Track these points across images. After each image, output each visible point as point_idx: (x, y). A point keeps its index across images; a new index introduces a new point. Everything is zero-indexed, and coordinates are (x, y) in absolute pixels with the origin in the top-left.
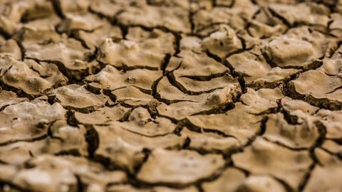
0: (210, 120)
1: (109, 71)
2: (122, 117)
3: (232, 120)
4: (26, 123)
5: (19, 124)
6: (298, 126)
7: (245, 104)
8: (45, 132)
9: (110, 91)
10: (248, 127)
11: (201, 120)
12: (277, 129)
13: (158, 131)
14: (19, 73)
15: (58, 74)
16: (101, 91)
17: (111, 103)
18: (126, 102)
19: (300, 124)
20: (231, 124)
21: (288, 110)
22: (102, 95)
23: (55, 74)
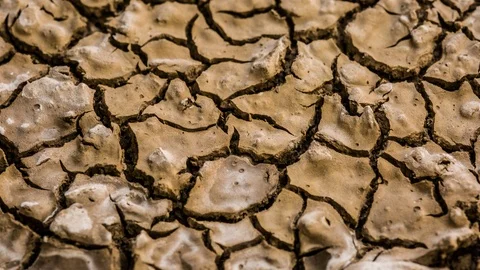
0: (258, 102)
1: (135, 10)
2: (157, 93)
3: (284, 101)
4: (50, 113)
5: (42, 116)
6: (357, 118)
7: (297, 77)
8: (73, 129)
9: (140, 47)
10: (301, 112)
11: (248, 102)
12: (335, 118)
13: (200, 119)
14: (30, 24)
15: (75, 15)
16: (129, 48)
17: (143, 67)
18: (160, 68)
19: (359, 115)
20: (282, 106)
21: (346, 84)
22: (131, 53)
23: (71, 15)
